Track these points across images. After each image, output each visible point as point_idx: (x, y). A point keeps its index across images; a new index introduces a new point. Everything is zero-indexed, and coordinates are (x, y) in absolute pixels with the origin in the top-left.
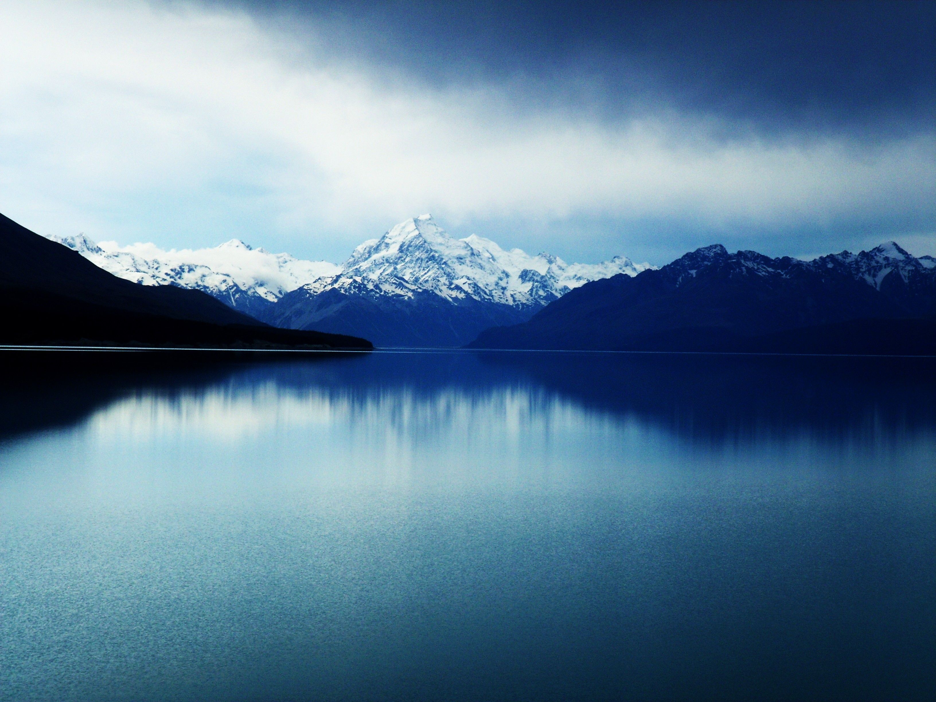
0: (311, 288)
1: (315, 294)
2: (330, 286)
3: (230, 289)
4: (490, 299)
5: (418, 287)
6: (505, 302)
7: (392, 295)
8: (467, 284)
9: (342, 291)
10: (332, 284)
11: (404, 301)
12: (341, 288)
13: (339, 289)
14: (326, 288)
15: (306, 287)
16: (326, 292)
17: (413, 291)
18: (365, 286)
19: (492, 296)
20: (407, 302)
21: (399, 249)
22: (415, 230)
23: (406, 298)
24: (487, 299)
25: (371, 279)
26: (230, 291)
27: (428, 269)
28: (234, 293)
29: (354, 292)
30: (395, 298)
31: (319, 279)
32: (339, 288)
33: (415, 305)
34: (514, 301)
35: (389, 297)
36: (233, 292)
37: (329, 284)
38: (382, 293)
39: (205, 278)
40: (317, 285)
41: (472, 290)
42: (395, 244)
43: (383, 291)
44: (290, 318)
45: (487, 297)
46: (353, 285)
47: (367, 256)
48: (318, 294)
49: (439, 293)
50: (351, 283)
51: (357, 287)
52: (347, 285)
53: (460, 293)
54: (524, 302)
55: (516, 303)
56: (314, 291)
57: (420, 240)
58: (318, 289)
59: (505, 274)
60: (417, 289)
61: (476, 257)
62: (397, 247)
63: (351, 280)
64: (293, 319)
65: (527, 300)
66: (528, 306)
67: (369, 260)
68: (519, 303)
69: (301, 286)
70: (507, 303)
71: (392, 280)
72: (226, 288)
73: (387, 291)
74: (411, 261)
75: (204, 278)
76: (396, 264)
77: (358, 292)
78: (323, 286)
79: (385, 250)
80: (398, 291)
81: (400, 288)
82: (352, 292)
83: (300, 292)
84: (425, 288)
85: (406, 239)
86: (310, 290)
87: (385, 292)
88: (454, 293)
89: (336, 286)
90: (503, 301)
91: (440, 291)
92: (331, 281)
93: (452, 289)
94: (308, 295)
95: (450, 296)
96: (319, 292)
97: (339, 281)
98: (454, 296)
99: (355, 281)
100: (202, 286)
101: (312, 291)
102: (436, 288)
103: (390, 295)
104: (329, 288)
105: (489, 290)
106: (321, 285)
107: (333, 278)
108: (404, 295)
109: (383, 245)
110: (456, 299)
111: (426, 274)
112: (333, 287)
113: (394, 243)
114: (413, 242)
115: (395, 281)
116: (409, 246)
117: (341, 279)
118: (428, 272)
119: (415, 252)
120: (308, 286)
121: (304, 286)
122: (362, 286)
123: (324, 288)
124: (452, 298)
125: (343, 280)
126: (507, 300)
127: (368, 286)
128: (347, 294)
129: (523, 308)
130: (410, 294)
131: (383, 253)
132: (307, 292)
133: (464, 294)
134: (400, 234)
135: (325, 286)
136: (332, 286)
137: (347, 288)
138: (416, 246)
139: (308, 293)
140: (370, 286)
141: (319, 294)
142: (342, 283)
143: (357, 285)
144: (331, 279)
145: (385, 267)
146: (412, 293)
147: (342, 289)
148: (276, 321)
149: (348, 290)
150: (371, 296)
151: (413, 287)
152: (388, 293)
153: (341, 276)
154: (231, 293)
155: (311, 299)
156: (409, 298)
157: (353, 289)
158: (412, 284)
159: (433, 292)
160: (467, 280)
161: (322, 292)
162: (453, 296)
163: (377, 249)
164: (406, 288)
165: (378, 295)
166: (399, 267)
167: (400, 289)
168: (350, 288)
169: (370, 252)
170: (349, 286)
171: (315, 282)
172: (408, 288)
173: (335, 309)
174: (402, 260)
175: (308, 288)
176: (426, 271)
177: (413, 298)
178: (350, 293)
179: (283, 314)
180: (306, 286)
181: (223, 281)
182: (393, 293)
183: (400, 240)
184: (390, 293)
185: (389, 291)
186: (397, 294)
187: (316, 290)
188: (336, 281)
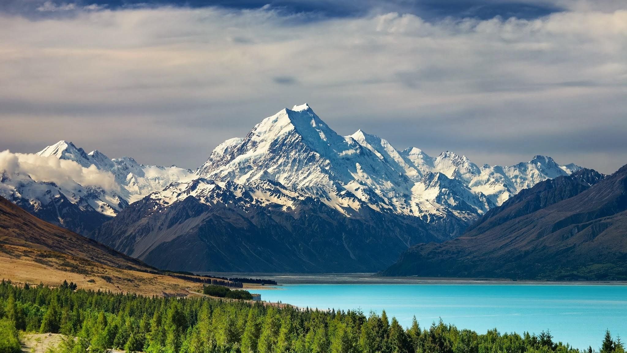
0: (160, 197)
1: (166, 205)
2: (186, 194)
3: (56, 202)
4: (390, 209)
5: (299, 194)
6: (409, 213)
7: (267, 205)
8: (360, 190)
9: (202, 201)
10: (188, 192)
11: (283, 213)
12: (200, 196)
13: (197, 198)
14: (179, 197)
15: (153, 197)
16: (180, 201)
17: (293, 199)
18: (231, 193)
19: (392, 205)
20: (287, 213)
21: (270, 149)
22: (289, 124)
23: (284, 209)
24: (386, 209)
25: (238, 185)
26: (55, 205)
27: (308, 173)
28: (61, 207)
29: (218, 202)
30: (270, 209)
31: (171, 185)
32: (197, 196)
33: (297, 217)
34: (421, 211)
35: (264, 208)
36: (59, 206)
37: (184, 192)
38: (254, 203)
39: (24, 188)
40: (168, 193)
41: (366, 198)
42: (264, 142)
43: (254, 200)
44: (134, 237)
45: (386, 207)
46: (216, 192)
47: (229, 158)
48: (169, 205)
49: (326, 202)
50: (213, 189)
51: (221, 195)
52: (207, 192)
53: (354, 201)
54: (433, 213)
55: (423, 214)
56: (164, 201)
57: (297, 137)
58: (170, 199)
59: (403, 178)
60: (298, 197)
61: (366, 157)
62: (268, 145)
63: (213, 186)
64: (138, 239)
65: (438, 210)
66: (439, 218)
67: (231, 163)
68: (427, 214)
69: (147, 195)
70: (411, 214)
71: (266, 186)
72: (51, 200)
73: (259, 200)
74: (285, 164)
75: (22, 189)
76: (267, 166)
77: (222, 202)
78: (175, 195)
79: (252, 149)
80: (275, 200)
81: (276, 195)
82: (215, 202)
83: (146, 203)
84: (307, 195)
85: (278, 135)
86: (160, 200)
87: (257, 201)
88: (346, 202)
89: (193, 194)
90: (406, 212)
91: (328, 200)
92: (187, 188)
93: (343, 197)
94: (156, 207)
95: (341, 205)
96: (171, 203)
97: (198, 187)
98: (346, 205)
99: (218, 187)
100: (20, 199)
101: (162, 201)
102: (321, 196)
103: (264, 205)
104: (184, 196)
105: (388, 199)
106: (173, 193)
107: (189, 184)
108: (282, 204)
109: (250, 144)
110: (349, 209)
111: (305, 178)
112: (189, 195)
113: (262, 141)
114: (288, 140)
115: (269, 187)
116: (283, 144)
117: (199, 185)
118: (308, 176)
119: (291, 152)
120: (156, 195)
121: (151, 194)
122: (228, 194)
123: (177, 196)
124: (343, 208)
125: (201, 186)
126: (411, 211)
127: (235, 194)
128: (208, 204)
129: (432, 220)
130: (290, 203)
131: (250, 154)
132: (155, 202)
133: (358, 203)
134: (270, 130)
135: (179, 195)
136: (187, 195)
137: (209, 196)
138: (291, 145)
139: (157, 204)
140: (238, 194)
141: (171, 205)
142: (201, 190)
143: (221, 193)
144: (186, 185)
145: (253, 171)
146: (292, 202)
147: (201, 198)
148: (114, 242)
149: (209, 199)
150: (239, 206)
151: (294, 195)
152: (261, 203)
153: (200, 181)
154: (57, 207)
155: (160, 211)
156: (289, 208)
157: (216, 198)
158: (291, 191)
159: (319, 201)
160: (359, 185)
161: (175, 203)
162: (343, 206)
163: (242, 150)
164: (284, 195)
165: (248, 205)
166: (270, 170)
167: (277, 197)
168: (212, 197)
169: (233, 153)
170: (210, 193)
171: (165, 190)
172: (287, 196)
173: (194, 224)
174: (274, 162)
175: (156, 197)
176: (306, 175)
177: (293, 208)
178: (212, 203)
179: (125, 232)
180: (153, 194)
181: (47, 192)
182: (268, 203)
183: (271, 137)
184: (264, 202)
185: (262, 199)
186: (272, 203)
187: (167, 200)
188: (193, 187)
